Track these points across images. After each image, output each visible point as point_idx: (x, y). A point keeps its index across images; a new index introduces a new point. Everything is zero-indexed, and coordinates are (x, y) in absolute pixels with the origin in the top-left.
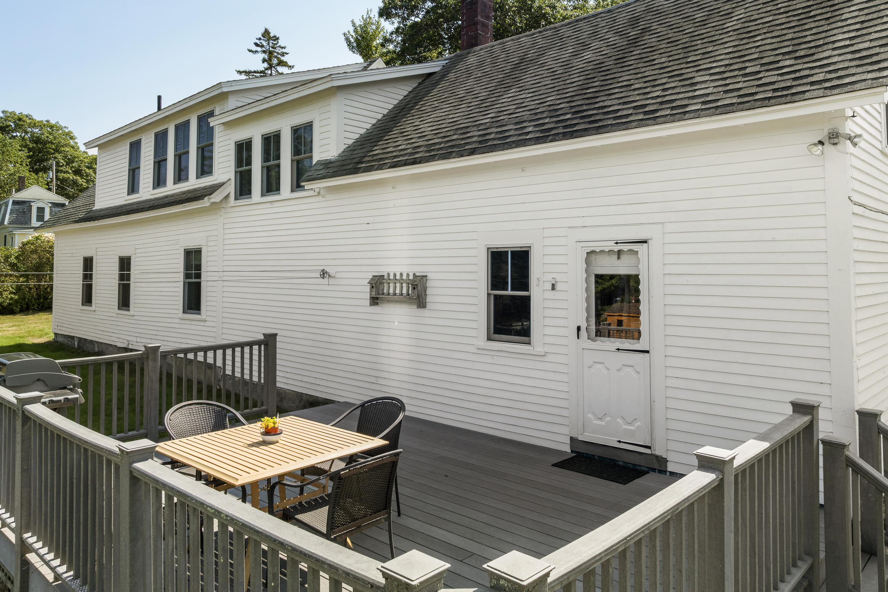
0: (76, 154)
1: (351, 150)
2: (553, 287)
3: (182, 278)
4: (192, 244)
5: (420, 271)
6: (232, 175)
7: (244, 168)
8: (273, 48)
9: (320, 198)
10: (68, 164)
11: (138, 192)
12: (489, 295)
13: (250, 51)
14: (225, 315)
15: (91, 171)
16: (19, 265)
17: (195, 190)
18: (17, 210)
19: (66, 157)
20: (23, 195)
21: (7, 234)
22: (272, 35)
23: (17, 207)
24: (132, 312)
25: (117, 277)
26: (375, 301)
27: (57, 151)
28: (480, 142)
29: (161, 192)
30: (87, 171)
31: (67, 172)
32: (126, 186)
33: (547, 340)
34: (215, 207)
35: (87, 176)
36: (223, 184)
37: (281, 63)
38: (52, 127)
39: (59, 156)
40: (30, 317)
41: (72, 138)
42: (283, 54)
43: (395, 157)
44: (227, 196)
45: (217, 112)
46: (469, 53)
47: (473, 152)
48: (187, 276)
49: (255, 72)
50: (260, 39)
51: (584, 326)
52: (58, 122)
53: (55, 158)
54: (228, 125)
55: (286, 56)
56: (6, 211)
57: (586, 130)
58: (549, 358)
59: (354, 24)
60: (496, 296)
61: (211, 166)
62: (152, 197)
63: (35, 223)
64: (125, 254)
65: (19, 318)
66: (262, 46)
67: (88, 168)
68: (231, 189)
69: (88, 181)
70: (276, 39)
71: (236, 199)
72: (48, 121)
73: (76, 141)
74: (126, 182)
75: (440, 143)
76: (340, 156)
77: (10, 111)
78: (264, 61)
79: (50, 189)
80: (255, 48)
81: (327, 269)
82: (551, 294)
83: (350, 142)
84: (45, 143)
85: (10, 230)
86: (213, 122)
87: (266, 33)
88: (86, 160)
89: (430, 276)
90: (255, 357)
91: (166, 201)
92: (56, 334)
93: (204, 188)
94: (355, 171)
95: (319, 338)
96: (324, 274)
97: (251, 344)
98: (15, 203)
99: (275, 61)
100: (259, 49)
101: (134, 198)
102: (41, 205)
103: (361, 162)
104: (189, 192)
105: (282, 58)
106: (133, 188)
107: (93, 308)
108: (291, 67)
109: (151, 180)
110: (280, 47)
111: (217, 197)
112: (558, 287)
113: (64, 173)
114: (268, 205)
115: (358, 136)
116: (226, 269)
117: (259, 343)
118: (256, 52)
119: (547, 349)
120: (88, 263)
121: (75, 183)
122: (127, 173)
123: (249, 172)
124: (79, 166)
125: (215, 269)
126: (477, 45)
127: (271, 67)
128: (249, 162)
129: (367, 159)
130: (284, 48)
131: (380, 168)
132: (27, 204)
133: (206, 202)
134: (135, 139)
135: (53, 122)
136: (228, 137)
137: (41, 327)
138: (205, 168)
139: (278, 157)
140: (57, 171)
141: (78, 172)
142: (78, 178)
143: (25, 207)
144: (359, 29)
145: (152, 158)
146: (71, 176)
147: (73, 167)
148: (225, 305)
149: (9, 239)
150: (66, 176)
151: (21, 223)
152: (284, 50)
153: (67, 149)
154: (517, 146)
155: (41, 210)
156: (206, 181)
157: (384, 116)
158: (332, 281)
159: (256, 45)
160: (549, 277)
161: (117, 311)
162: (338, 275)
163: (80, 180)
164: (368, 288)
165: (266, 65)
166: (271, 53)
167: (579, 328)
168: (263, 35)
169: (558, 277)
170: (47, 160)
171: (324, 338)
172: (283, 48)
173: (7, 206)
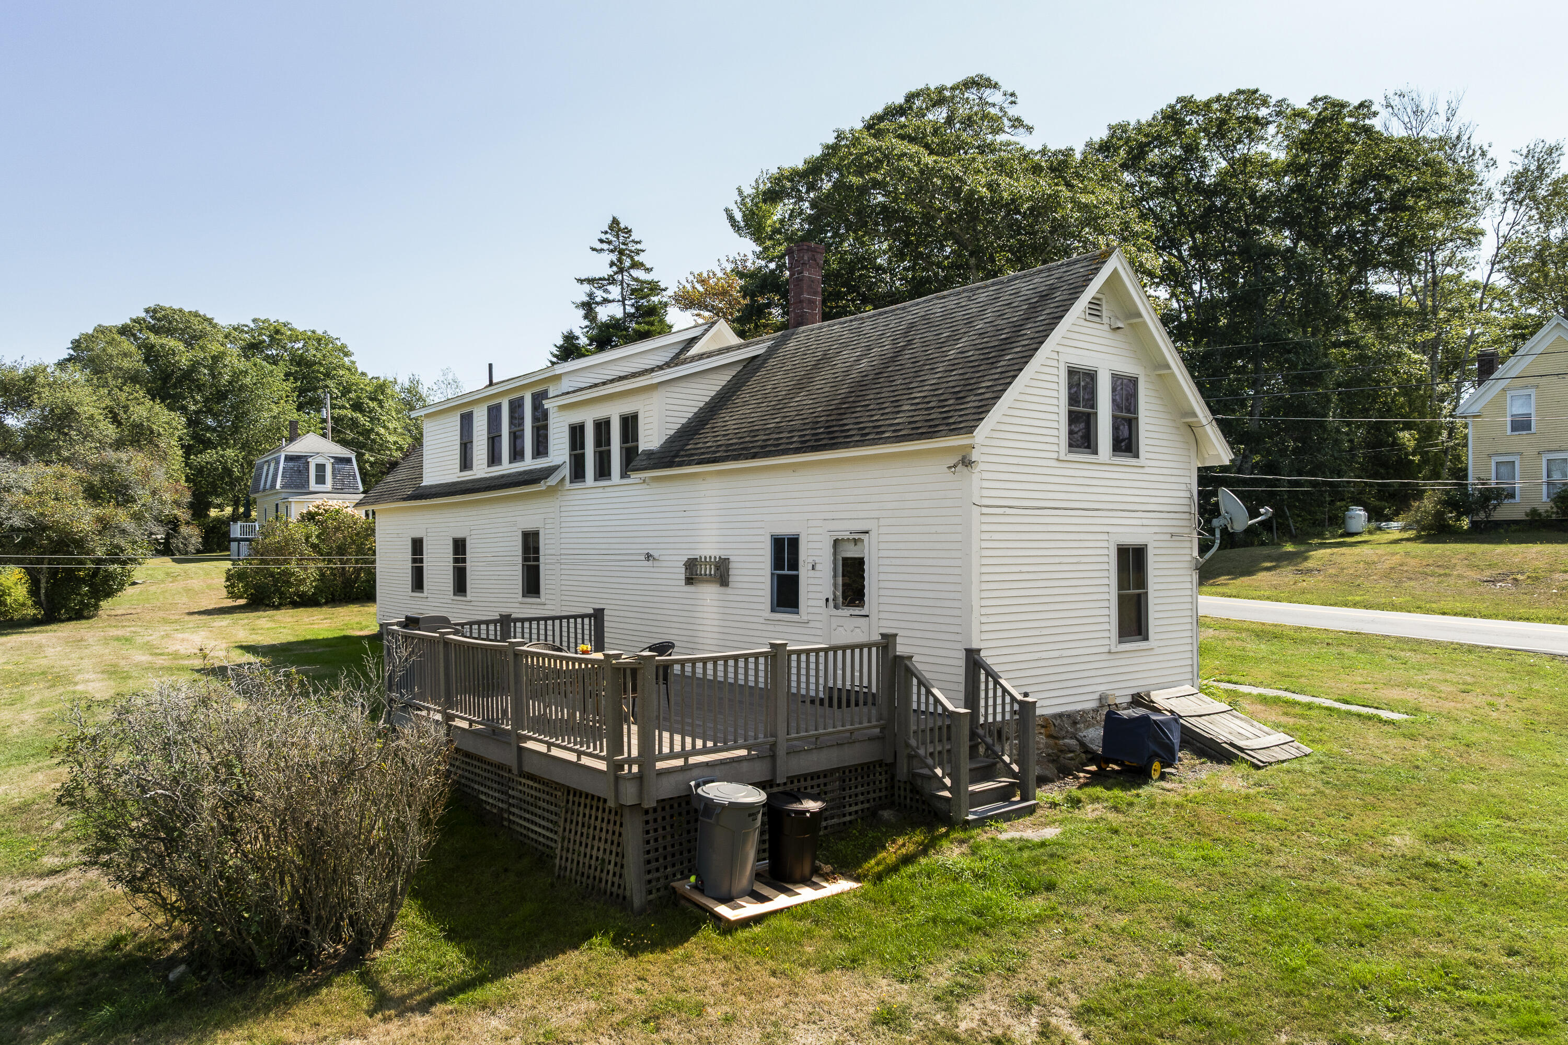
0: (354, 379)
1: (671, 440)
2: (813, 568)
3: (520, 560)
4: (530, 526)
5: (724, 554)
6: (566, 458)
7: (579, 452)
8: (624, 244)
9: (645, 486)
10: (343, 395)
11: (471, 468)
12: (772, 574)
13: (594, 249)
14: (564, 598)
15: (373, 404)
16: (321, 546)
17: (531, 471)
18: (292, 469)
19: (339, 384)
20: (297, 448)
21: (279, 502)
22: (622, 226)
23: (291, 464)
24: (468, 598)
25: (452, 560)
26: (690, 581)
27: (327, 375)
28: (762, 447)
29: (496, 471)
30: (371, 404)
31: (344, 407)
32: (458, 461)
33: (811, 610)
34: (552, 490)
35: (370, 412)
36: (559, 466)
37: (636, 265)
38: (319, 340)
39: (330, 383)
40: (339, 609)
41: (346, 354)
42: (638, 252)
43: (703, 453)
44: (563, 479)
45: (551, 394)
46: (793, 334)
47: (754, 456)
48: (525, 559)
49: (600, 279)
50: (606, 233)
51: (831, 597)
52: (325, 332)
53: (327, 386)
54: (563, 408)
55: (642, 254)
56: (276, 470)
57: (825, 445)
58: (811, 624)
59: (740, 192)
60: (779, 576)
61: (546, 448)
62: (488, 475)
63: (313, 486)
64: (459, 535)
65: (326, 611)
66: (609, 243)
67: (371, 399)
68: (566, 471)
69: (372, 420)
70: (628, 231)
71: (571, 482)
72: (314, 332)
73: (353, 358)
74: (458, 456)
75: (736, 444)
76: (661, 446)
77: (263, 318)
78: (612, 264)
79: (324, 436)
80: (599, 246)
81: (651, 552)
82: (812, 573)
83: (672, 432)
84: (310, 364)
85: (283, 496)
86: (547, 404)
87: (615, 222)
88: (368, 389)
89: (732, 558)
90: (587, 627)
91: (503, 481)
92: (381, 625)
93: (541, 470)
94: (670, 464)
95: (646, 616)
96: (649, 557)
97: (583, 617)
98: (289, 458)
99: (627, 263)
100: (605, 246)
101: (467, 475)
102: (320, 461)
103: (676, 456)
104: (525, 472)
105: (636, 258)
106: (466, 463)
107: (425, 595)
108: (649, 270)
109: (485, 456)
110: (633, 241)
111: (552, 481)
112: (818, 567)
113: (340, 408)
114: (601, 490)
115: (679, 426)
116: (563, 552)
117: (589, 616)
118: (602, 250)
119: (810, 617)
120: (417, 546)
121: (354, 423)
122: (458, 447)
123: (583, 456)
124: (360, 398)
125: (552, 552)
126: (801, 324)
127: (621, 271)
128: (582, 446)
129: (682, 453)
130: (639, 242)
131: (689, 463)
132: (303, 460)
133: (542, 486)
134: (466, 410)
135: (320, 332)
136: (562, 419)
137: (357, 620)
138: (541, 449)
139: (609, 444)
140: (333, 407)
141: (357, 406)
142: (359, 415)
143: (300, 464)
144: (748, 200)
145: (485, 432)
146: (349, 413)
147: (350, 399)
148: (564, 588)
149: (282, 509)
150: (343, 412)
151: (297, 487)
152: (639, 247)
153: (341, 372)
154: (783, 454)
155: (321, 468)
156: (541, 463)
157: (707, 403)
158: (656, 564)
159: (601, 241)
160: (810, 560)
161: (452, 597)
162: (662, 558)
163: (362, 419)
164: (683, 570)
165: (615, 269)
166: (621, 252)
167: (827, 600)
168: (611, 228)
169: (817, 560)
170: (315, 389)
171: (651, 617)
172: (637, 243)
173: (278, 463)
